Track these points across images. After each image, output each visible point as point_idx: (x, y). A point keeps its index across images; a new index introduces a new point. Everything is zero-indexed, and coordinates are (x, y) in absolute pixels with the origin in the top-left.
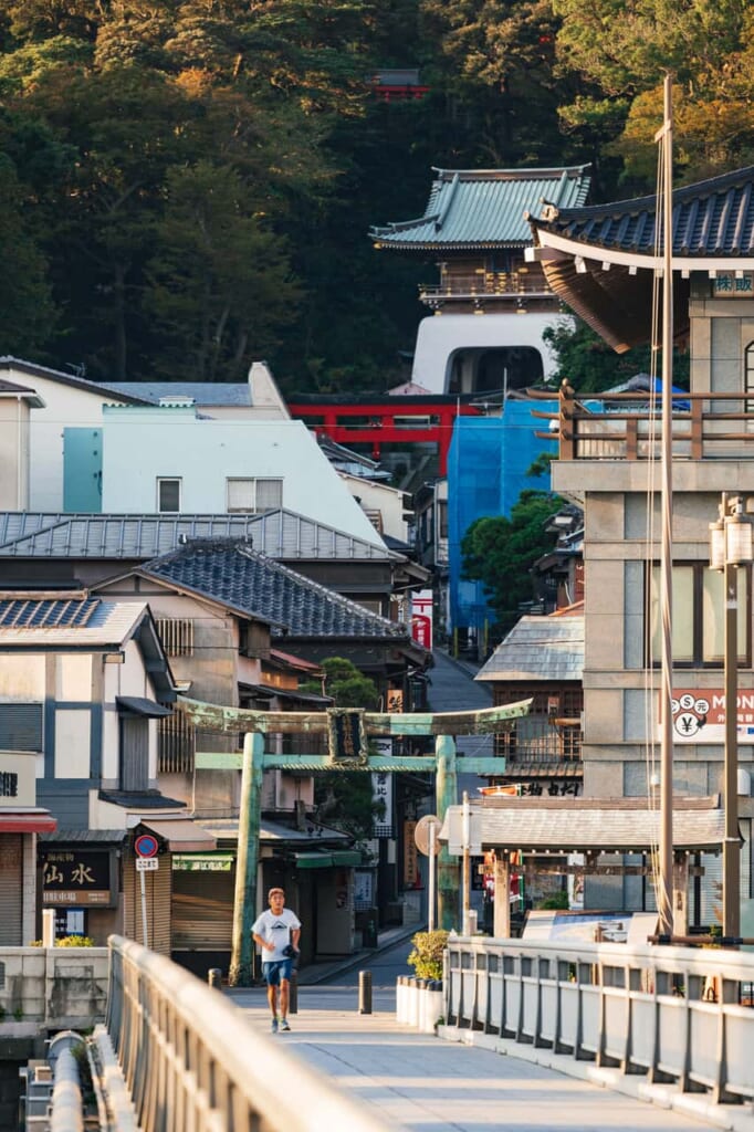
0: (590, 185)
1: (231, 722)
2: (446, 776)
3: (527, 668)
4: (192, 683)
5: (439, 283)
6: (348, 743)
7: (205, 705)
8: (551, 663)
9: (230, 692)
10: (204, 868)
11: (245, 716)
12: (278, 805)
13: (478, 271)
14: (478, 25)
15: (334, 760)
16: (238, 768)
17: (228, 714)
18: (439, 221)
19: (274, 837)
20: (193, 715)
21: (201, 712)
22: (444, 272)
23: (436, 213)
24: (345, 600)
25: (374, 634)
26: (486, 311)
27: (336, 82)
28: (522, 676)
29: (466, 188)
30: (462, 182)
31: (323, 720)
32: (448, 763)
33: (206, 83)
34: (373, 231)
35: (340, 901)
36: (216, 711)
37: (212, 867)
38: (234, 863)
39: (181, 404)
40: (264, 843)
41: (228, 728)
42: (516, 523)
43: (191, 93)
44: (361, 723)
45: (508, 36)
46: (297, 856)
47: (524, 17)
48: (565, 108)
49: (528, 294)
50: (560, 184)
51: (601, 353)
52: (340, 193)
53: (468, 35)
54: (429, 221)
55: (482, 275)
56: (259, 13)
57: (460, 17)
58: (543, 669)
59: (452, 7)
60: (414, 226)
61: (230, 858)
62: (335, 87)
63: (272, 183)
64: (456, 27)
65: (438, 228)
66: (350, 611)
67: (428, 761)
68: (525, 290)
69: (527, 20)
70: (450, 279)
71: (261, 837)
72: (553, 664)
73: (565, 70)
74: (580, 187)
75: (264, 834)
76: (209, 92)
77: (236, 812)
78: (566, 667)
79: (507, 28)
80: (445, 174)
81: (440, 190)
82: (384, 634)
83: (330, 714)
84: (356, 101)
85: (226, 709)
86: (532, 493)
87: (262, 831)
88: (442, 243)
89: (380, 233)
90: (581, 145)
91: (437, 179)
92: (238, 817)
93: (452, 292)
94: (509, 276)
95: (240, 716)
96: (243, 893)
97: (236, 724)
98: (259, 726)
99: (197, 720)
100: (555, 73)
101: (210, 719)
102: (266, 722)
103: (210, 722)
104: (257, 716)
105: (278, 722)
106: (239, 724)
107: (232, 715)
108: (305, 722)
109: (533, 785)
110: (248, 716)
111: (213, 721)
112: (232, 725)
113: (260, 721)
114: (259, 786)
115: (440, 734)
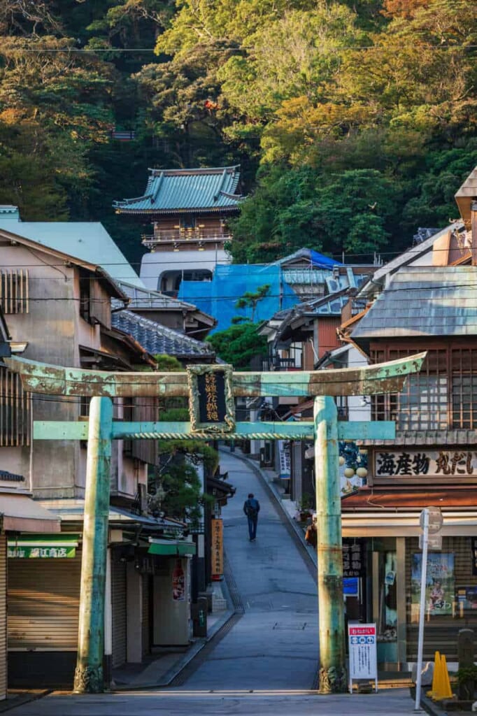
0: (240, 177)
1: (74, 384)
2: (328, 443)
3: (410, 324)
4: (28, 345)
5: (153, 233)
6: (211, 406)
7: (44, 365)
8: (436, 317)
9: (71, 354)
10: (44, 556)
11: (92, 377)
12: (120, 489)
13: (176, 227)
14: (173, 89)
15: (195, 426)
16: (83, 438)
17: (71, 375)
18: (153, 197)
19: (124, 518)
20: (30, 377)
21: (39, 373)
22: (156, 227)
23: (151, 194)
24: (155, 325)
25: (184, 353)
26: (181, 250)
27: (91, 123)
28: (405, 332)
29: (168, 180)
30: (166, 176)
31: (182, 380)
32: (329, 428)
33: (17, 116)
34: (115, 204)
35: (176, 592)
36: (56, 372)
37: (54, 554)
38: (79, 548)
39: (7, 210)
40: (113, 526)
41: (71, 392)
42: (233, 335)
43: (9, 122)
44: (227, 381)
45: (190, 95)
46: (151, 540)
47: (199, 84)
48: (227, 128)
49: (205, 239)
50: (222, 177)
51: (265, 250)
52: (95, 185)
53: (167, 95)
54: (147, 198)
55: (178, 229)
56: (46, 84)
57: (163, 85)
58: (428, 323)
59: (157, 80)
60: (139, 201)
61: (74, 543)
62: (91, 125)
63: (57, 179)
64: (159, 92)
65: (153, 202)
66: (160, 334)
67: (306, 427)
68: (203, 237)
69: (201, 86)
70: (159, 231)
71: (110, 518)
72: (439, 317)
73: (223, 113)
74: (234, 178)
75: (114, 515)
76: (18, 122)
77: (80, 492)
78: (454, 321)
79: (190, 91)
80: (155, 172)
81: (153, 181)
82: (193, 353)
83: (192, 371)
84: (104, 134)
85: (68, 370)
86: (241, 319)
87: (111, 513)
88: (155, 210)
89: (119, 204)
90: (232, 158)
91: (151, 175)
92: (82, 498)
93: (161, 239)
94: (193, 230)
95: (85, 377)
96: (90, 584)
97: (81, 386)
98: (107, 388)
99: (34, 383)
100: (218, 115)
101: (49, 382)
102: (115, 384)
103: (50, 385)
104: (104, 378)
105: (129, 384)
106: (84, 386)
107: (74, 376)
108: (160, 383)
109: (419, 455)
110: (95, 377)
111: (53, 384)
112: (76, 388)
113: (108, 383)
114: (108, 458)
115: (319, 395)
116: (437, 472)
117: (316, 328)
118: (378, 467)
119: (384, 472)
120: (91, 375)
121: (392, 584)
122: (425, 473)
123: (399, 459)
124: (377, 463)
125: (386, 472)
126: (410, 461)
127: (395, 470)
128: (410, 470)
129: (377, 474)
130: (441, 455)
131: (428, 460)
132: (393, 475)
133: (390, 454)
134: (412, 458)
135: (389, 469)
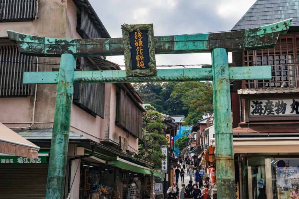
1: (50, 46)
6: (139, 57)
7: (31, 35)
12: (110, 138)
15: (129, 72)
16: (54, 82)
17: (48, 40)
20: (22, 43)
21: (28, 40)
35: (148, 191)
36: (39, 39)
41: (48, 51)
44: (150, 37)
67: (206, 71)
95: (57, 42)
97: (54, 47)
98: (71, 48)
99: (25, 46)
101: (34, 45)
102: (76, 45)
103: (34, 48)
104: (69, 42)
105: (85, 45)
106: (56, 48)
107: (50, 41)
108: (106, 44)
109: (279, 102)
110: (63, 41)
111: (36, 46)
112: (51, 49)
113: (71, 45)
114: (69, 95)
115: (215, 48)
116: (292, 112)
117: (200, 127)
118: (252, 110)
119: (256, 113)
120: (61, 40)
121: (262, 187)
122: (283, 113)
123: (265, 104)
124: (251, 107)
125: (258, 113)
126: (273, 106)
127: (263, 111)
128: (273, 111)
129: (251, 114)
130: (294, 101)
131: (286, 105)
132: (262, 115)
133: (259, 101)
134: (274, 103)
135: (259, 111)
